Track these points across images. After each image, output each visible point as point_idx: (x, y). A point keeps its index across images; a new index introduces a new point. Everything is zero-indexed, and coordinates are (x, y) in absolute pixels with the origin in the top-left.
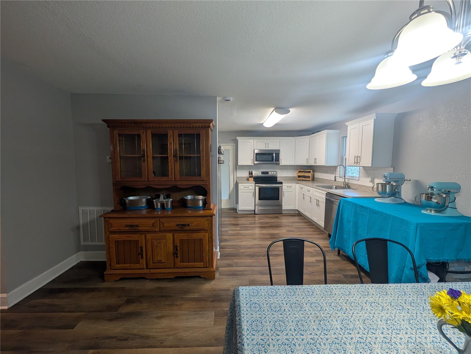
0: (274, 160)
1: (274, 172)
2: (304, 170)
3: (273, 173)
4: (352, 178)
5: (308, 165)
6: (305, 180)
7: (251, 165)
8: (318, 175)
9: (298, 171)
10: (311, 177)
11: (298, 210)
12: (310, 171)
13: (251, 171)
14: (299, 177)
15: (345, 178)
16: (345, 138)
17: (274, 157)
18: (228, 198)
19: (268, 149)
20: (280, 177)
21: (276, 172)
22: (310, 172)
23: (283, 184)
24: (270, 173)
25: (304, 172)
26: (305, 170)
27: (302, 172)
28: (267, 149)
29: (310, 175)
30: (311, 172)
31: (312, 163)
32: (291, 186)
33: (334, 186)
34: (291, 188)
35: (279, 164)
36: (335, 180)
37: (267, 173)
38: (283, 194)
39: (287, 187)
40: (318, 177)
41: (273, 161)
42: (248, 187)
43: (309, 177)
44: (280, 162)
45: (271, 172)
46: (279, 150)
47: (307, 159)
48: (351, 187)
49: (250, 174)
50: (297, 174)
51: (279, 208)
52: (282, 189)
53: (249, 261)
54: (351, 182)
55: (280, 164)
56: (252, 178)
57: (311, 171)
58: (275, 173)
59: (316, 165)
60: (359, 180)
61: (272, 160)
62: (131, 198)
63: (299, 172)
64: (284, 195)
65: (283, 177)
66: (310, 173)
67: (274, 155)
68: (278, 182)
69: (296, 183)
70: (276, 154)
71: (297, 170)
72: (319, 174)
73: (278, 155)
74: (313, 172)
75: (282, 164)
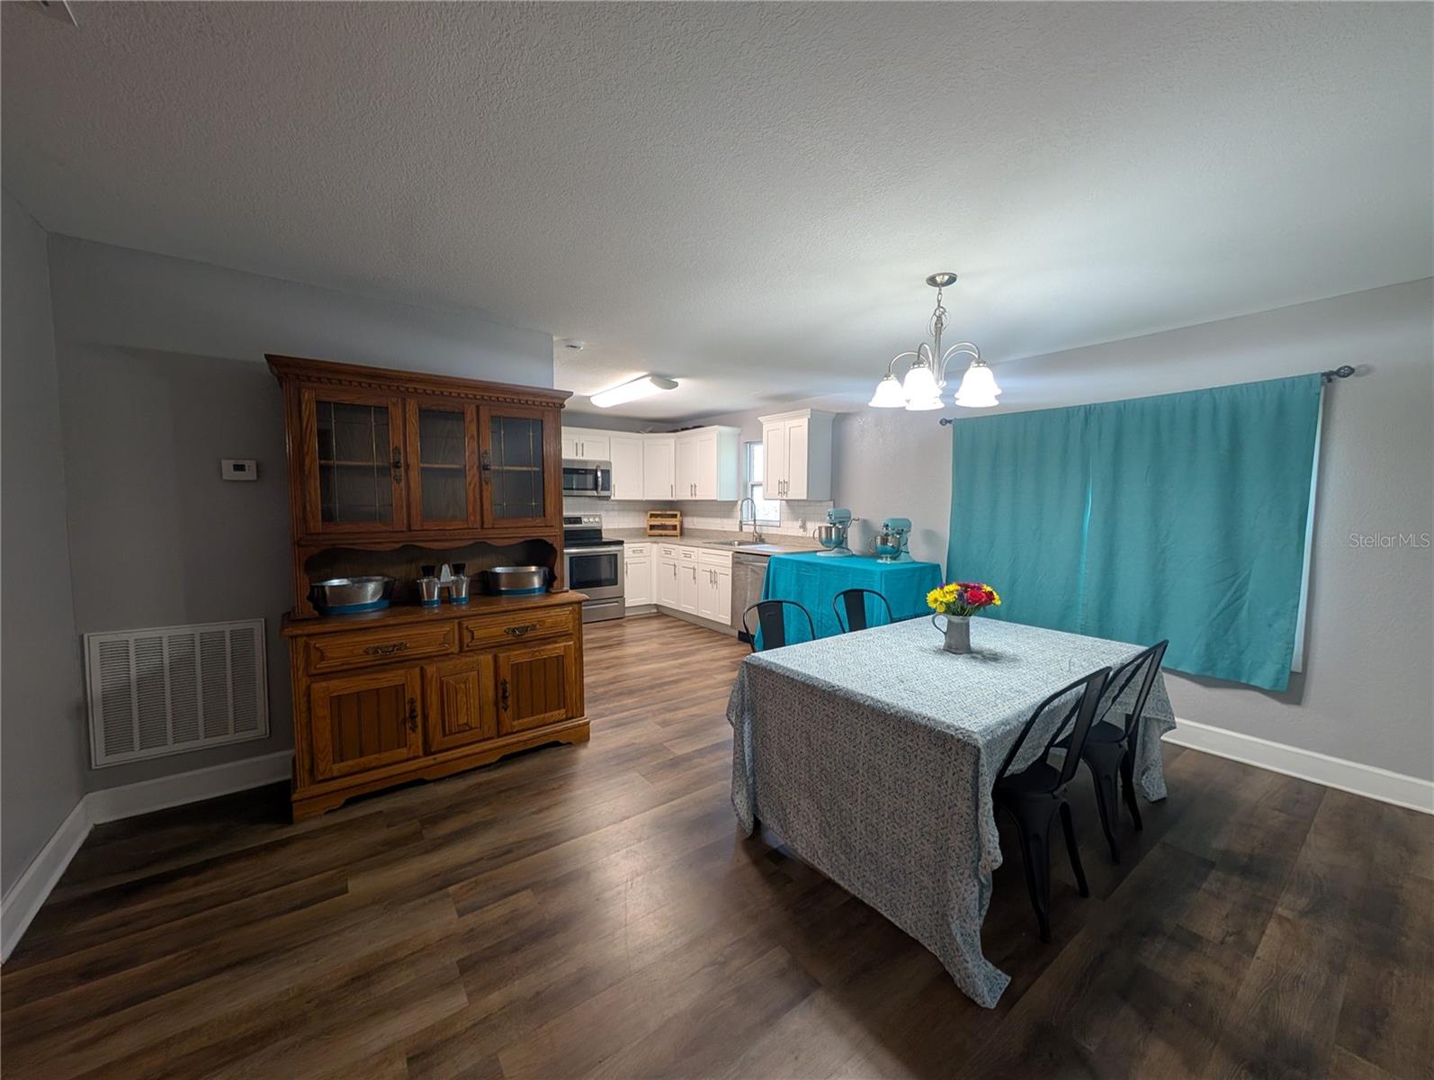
0: (599, 488)
1: (594, 516)
2: (661, 510)
3: (592, 519)
4: (767, 524)
5: (673, 499)
6: (665, 536)
8: (692, 523)
9: (649, 515)
10: (678, 527)
11: (657, 606)
14: (652, 527)
15: (755, 525)
16: (748, 445)
17: (600, 480)
19: (581, 458)
20: (609, 528)
21: (600, 516)
22: (675, 516)
23: (621, 545)
24: (585, 520)
25: (662, 516)
26: (664, 513)
27: (657, 516)
28: (579, 457)
29: (674, 522)
30: (679, 516)
31: (684, 495)
32: (641, 550)
34: (641, 555)
35: (610, 497)
36: (741, 529)
37: (578, 520)
38: (625, 570)
39: (634, 551)
40: (693, 527)
41: (597, 490)
43: (674, 527)
44: (613, 493)
45: (588, 516)
46: (610, 464)
47: (672, 487)
48: (766, 540)
50: (648, 521)
51: (617, 604)
52: (623, 558)
53: (630, 701)
54: (765, 530)
55: (612, 498)
57: (678, 513)
58: (597, 520)
59: (694, 498)
60: (780, 527)
61: (595, 488)
62: (335, 582)
63: (652, 516)
64: (627, 572)
65: (615, 530)
66: (675, 519)
67: (599, 474)
68: (603, 540)
69: (650, 543)
70: (602, 471)
71: (649, 511)
72: (696, 519)
73: (607, 473)
74: (681, 515)
75: (617, 498)
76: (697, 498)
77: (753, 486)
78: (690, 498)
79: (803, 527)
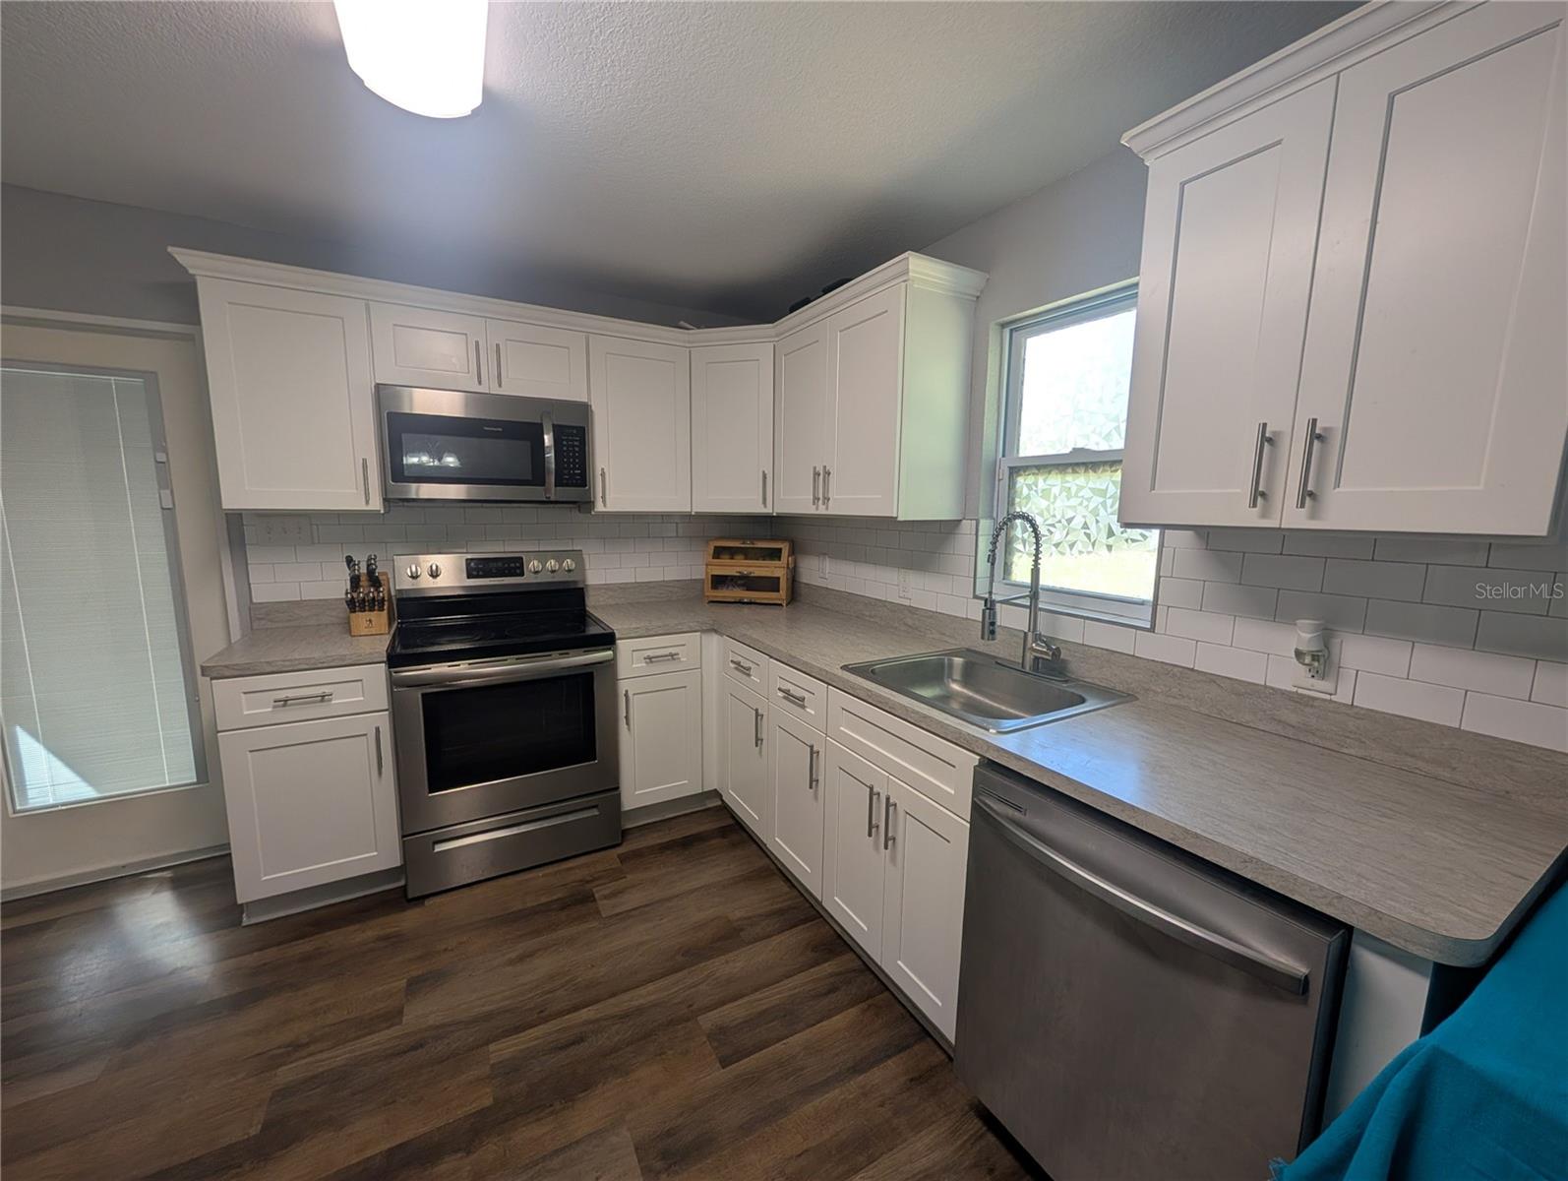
0: (551, 479)
1: (560, 556)
2: (743, 539)
3: (552, 564)
5: (768, 510)
6: (751, 604)
7: (361, 506)
8: (823, 572)
9: (712, 552)
10: (783, 584)
11: (717, 795)
12: (780, 550)
13: (361, 559)
14: (719, 581)
15: (1034, 609)
16: (1007, 331)
17: (550, 455)
18: (191, 776)
19: (496, 390)
20: (607, 587)
21: (577, 556)
22: (775, 554)
23: (618, 642)
24: (533, 564)
25: (747, 553)
26: (746, 545)
27: (732, 552)
28: (490, 388)
29: (775, 569)
30: (785, 553)
31: (795, 500)
32: (672, 655)
33: (958, 661)
34: (674, 666)
35: (591, 504)
36: (990, 628)
37: (514, 566)
38: (622, 713)
39: (650, 658)
40: (823, 584)
41: (542, 483)
42: (323, 697)
43: (772, 584)
44: (599, 494)
45: (542, 556)
46: (584, 410)
47: (765, 477)
48: (1078, 668)
49: (355, 582)
50: (707, 565)
51: (595, 812)
52: (614, 679)
55: (599, 507)
56: (373, 615)
57: (785, 547)
58: (568, 563)
59: (822, 510)
60: (1152, 629)
61: (538, 478)
63: (719, 552)
64: (627, 717)
65: (623, 588)
66: (776, 563)
67: (548, 440)
69: (703, 631)
70: (559, 432)
71: (707, 540)
73: (575, 438)
74: (792, 552)
75: (610, 508)
76: (834, 510)
77: (1015, 471)
78: (811, 510)
79: (1320, 660)
